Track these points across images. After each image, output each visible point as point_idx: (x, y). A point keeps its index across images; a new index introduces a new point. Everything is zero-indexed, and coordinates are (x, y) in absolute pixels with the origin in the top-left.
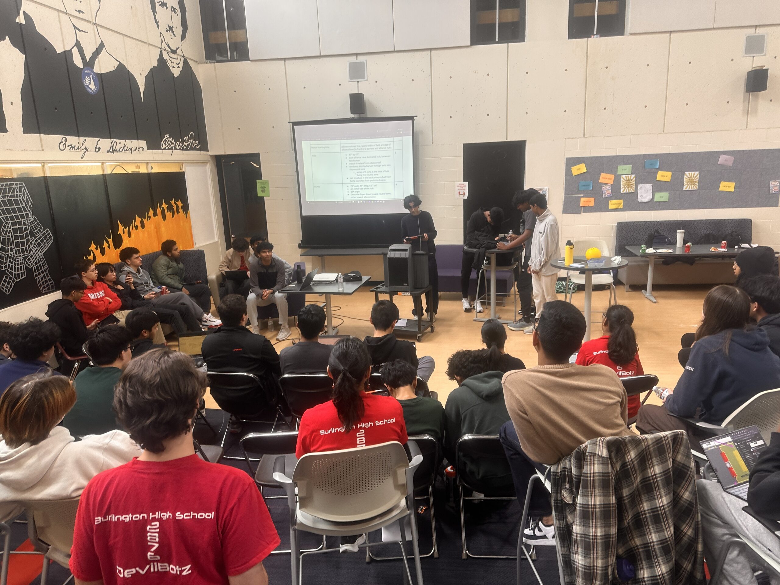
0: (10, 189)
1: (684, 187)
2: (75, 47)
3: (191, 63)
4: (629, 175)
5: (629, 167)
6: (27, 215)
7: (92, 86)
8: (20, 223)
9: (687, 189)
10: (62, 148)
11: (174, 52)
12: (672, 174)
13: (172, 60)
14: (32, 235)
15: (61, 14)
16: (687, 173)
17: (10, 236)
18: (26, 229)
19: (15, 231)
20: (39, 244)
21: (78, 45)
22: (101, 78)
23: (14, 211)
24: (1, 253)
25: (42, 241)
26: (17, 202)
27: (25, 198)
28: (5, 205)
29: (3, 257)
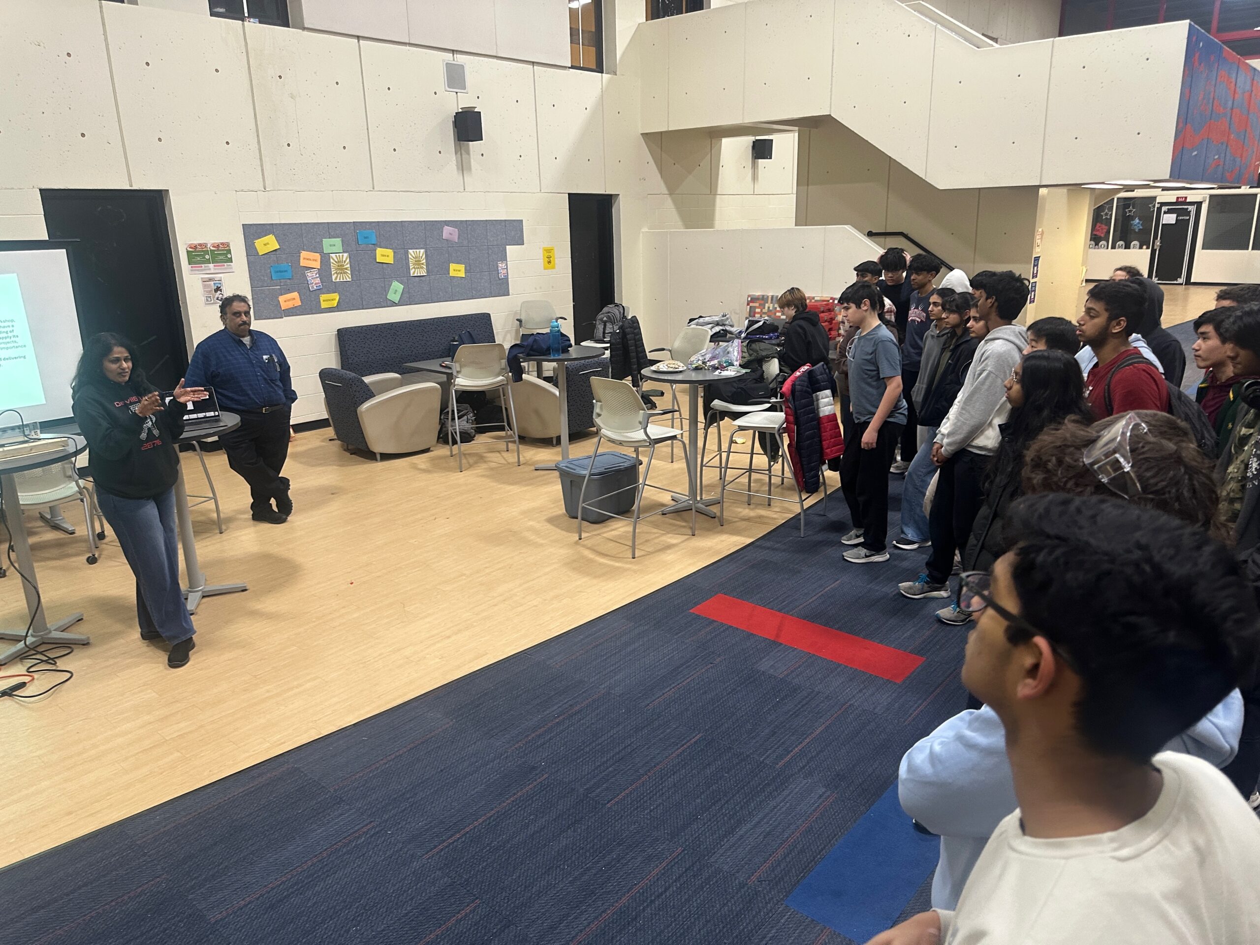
1: (412, 272)
4: (341, 254)
5: (338, 241)
9: (416, 275)
12: (394, 253)
16: (411, 251)
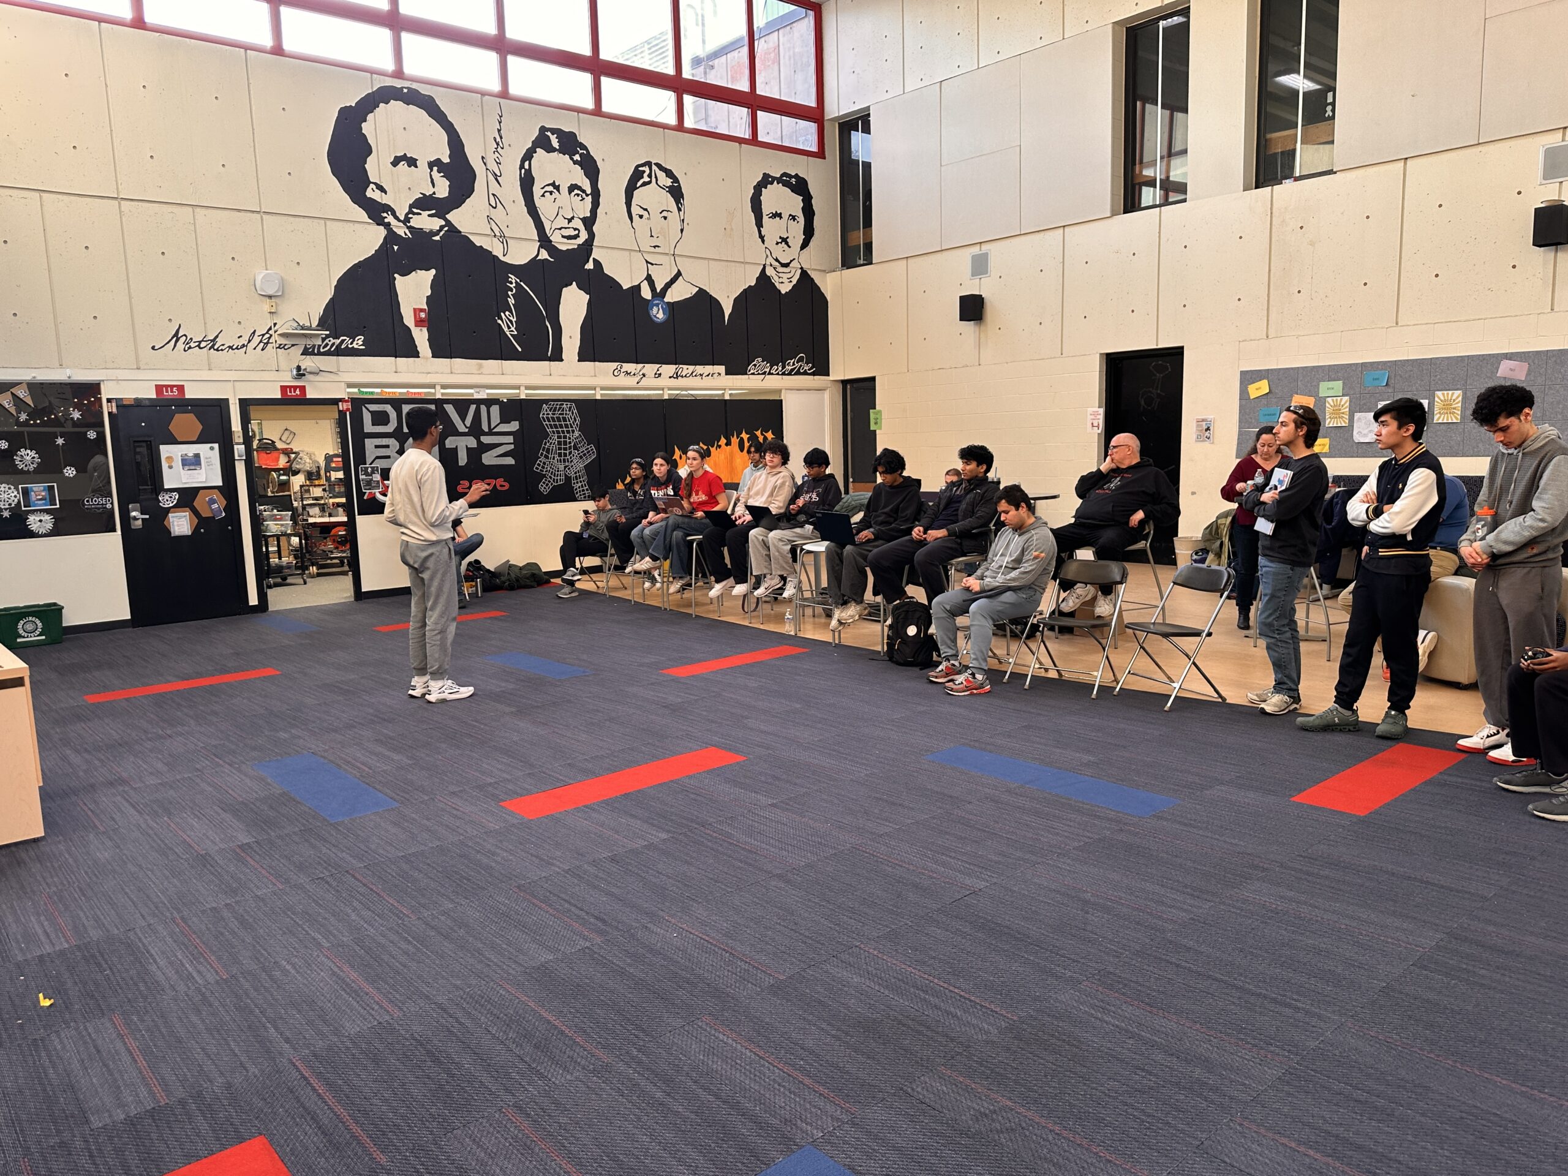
0: (560, 408)
2: (645, 281)
3: (813, 274)
4: (1339, 398)
5: (1339, 384)
6: (573, 432)
7: (659, 314)
8: (565, 437)
9: (1440, 421)
10: (616, 374)
11: (786, 265)
13: (780, 275)
14: (575, 448)
15: (632, 253)
16: (1439, 393)
17: (554, 447)
18: (570, 443)
19: (559, 443)
20: (581, 457)
21: (649, 279)
22: (672, 307)
23: (561, 426)
24: (542, 459)
25: (585, 455)
26: (565, 419)
27: (573, 416)
28: (554, 421)
29: (544, 463)
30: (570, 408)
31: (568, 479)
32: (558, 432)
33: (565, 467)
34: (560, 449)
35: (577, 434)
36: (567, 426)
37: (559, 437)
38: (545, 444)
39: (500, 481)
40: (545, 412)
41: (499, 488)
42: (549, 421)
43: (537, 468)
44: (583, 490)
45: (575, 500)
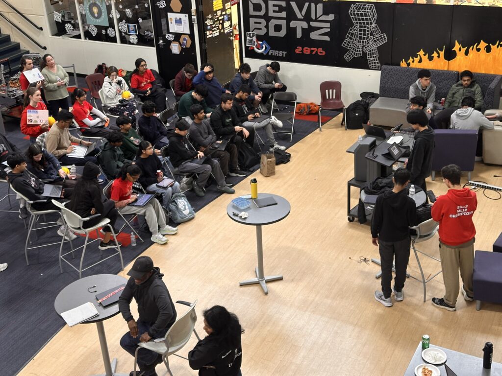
17: (356, 33)
20: (375, 41)
23: (363, 19)
24: (348, 39)
25: (378, 40)
26: (366, 15)
27: (372, 14)
28: (358, 15)
29: (349, 42)
30: (371, 8)
31: (364, 54)
32: (360, 23)
33: (363, 46)
34: (361, 34)
35: (374, 25)
36: (367, 20)
37: (360, 27)
38: (351, 30)
39: (320, 50)
40: (353, 10)
41: (319, 54)
42: (355, 16)
43: (344, 45)
44: (375, 63)
45: (368, 68)
